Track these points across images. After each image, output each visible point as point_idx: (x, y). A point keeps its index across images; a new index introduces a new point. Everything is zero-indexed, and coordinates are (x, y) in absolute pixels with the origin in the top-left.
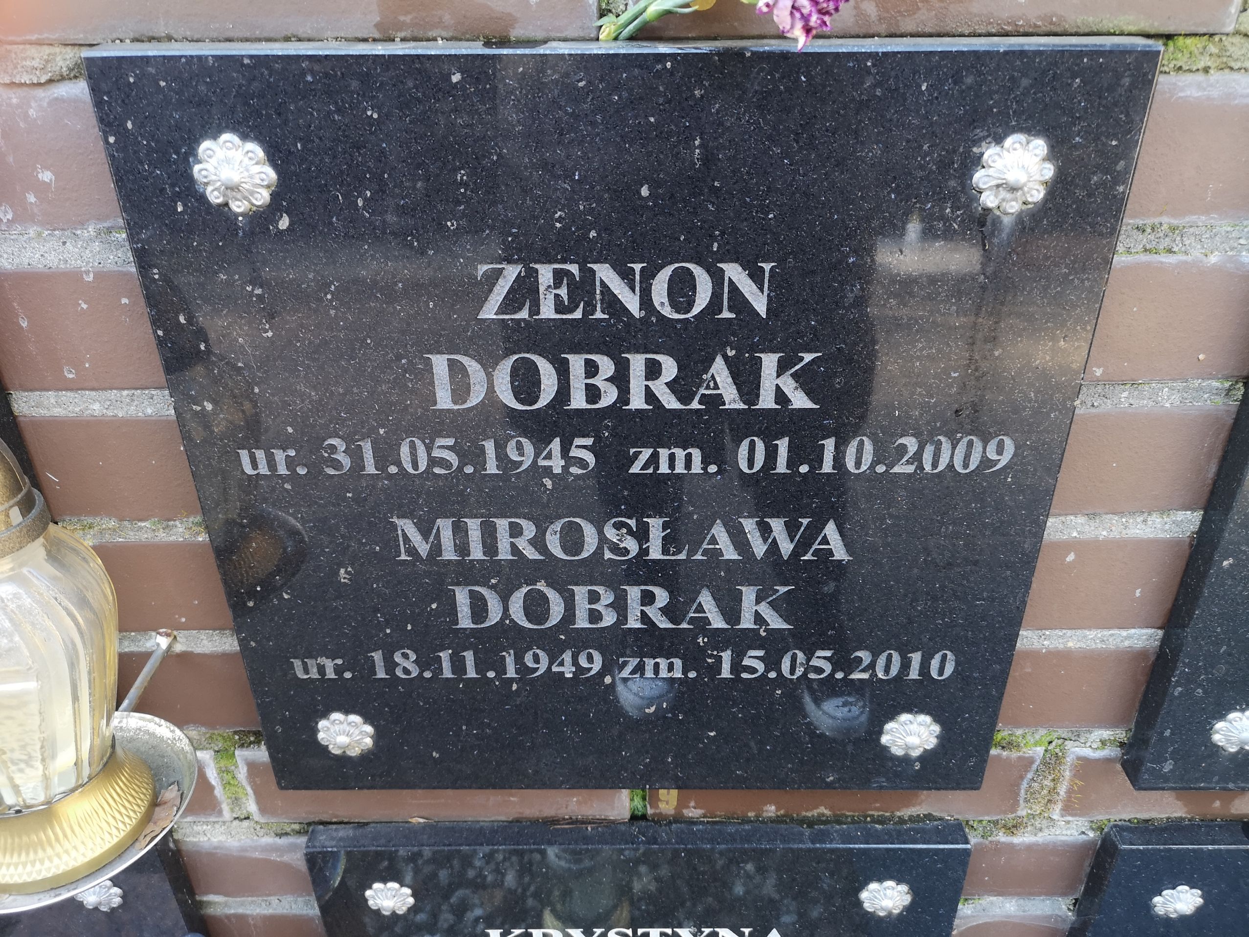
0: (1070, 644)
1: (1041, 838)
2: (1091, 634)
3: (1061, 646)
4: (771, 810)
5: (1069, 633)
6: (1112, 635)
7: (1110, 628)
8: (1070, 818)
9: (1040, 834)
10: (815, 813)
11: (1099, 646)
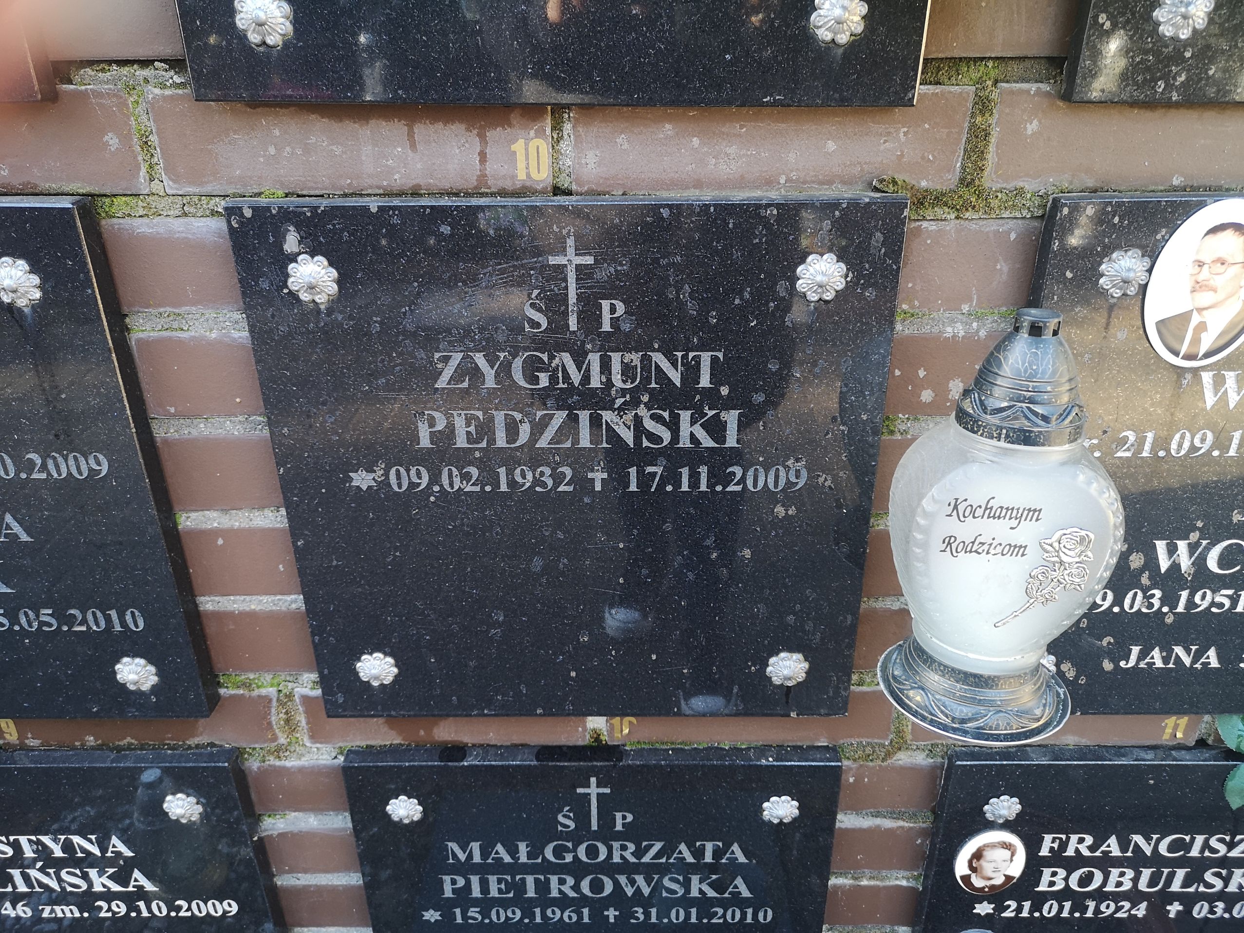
0: (253, 607)
1: (304, 762)
2: (265, 598)
3: (248, 609)
4: (91, 740)
5: (248, 598)
6: (279, 600)
7: (275, 594)
8: (318, 745)
9: (303, 759)
10: (125, 742)
11: (274, 608)
